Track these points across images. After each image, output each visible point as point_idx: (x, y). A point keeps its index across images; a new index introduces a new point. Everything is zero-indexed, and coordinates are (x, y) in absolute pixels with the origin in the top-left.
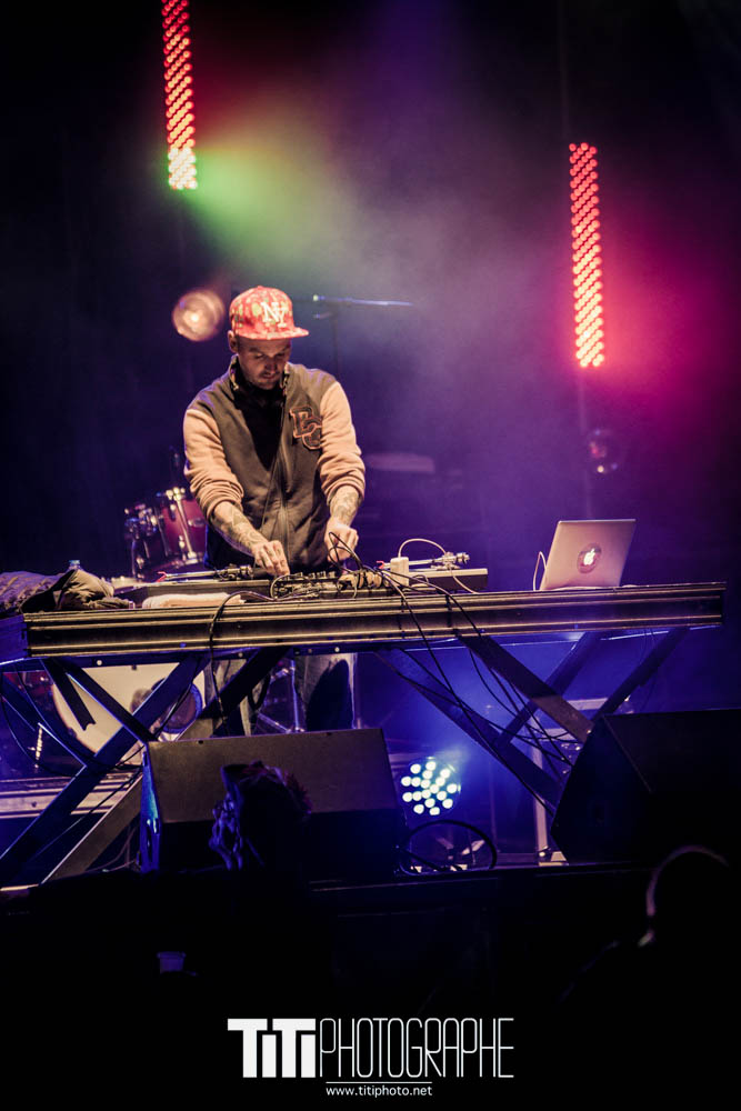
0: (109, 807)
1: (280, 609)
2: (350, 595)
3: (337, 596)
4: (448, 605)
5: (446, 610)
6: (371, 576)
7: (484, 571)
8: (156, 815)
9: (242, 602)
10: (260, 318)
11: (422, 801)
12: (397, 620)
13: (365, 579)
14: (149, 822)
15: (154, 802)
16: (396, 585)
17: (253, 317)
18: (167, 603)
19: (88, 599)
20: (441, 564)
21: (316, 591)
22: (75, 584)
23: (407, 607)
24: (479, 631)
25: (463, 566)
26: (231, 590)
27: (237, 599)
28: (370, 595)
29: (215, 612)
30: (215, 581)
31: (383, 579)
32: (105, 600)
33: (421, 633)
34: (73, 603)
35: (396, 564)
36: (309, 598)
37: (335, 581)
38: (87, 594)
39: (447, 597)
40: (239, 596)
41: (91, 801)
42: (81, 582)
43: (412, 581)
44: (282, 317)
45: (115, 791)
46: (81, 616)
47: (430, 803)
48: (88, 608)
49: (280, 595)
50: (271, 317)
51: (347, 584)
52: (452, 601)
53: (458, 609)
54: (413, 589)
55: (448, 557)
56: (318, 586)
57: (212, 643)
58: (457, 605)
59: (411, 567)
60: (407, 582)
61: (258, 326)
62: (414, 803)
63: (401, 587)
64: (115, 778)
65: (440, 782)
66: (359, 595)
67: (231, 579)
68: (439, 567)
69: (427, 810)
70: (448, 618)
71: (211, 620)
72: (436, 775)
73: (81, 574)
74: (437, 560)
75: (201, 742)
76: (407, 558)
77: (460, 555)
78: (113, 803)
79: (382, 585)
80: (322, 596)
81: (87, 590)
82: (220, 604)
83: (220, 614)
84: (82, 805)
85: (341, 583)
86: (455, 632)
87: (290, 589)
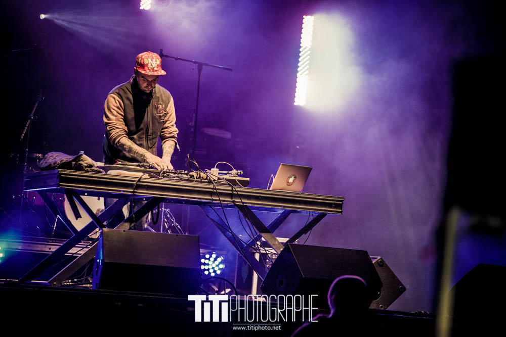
0: (80, 254)
1: (164, 182)
2: (193, 181)
3: (188, 180)
4: (232, 190)
5: (231, 192)
6: (202, 175)
7: (248, 179)
8: (102, 258)
9: (149, 177)
10: (147, 65)
11: (208, 270)
12: (211, 194)
13: (200, 175)
14: (98, 261)
15: (101, 253)
16: (212, 179)
17: (144, 64)
18: (118, 173)
19: (86, 167)
20: (231, 174)
21: (179, 177)
22: (82, 160)
23: (215, 189)
24: (243, 203)
25: (240, 176)
26: (144, 172)
27: (146, 176)
28: (201, 182)
29: (137, 180)
30: (139, 168)
31: (207, 176)
32: (93, 168)
33: (220, 200)
34: (80, 168)
35: (213, 171)
36: (176, 180)
37: (187, 174)
38: (86, 165)
39: (232, 187)
40: (148, 175)
41: (73, 251)
42: (84, 160)
43: (219, 179)
44: (156, 66)
45: (83, 248)
46: (82, 173)
47: (211, 271)
48: (85, 171)
49: (164, 177)
50: (152, 65)
51: (192, 176)
52: (234, 189)
53: (236, 193)
54: (219, 182)
55: (234, 172)
56: (180, 175)
57: (134, 192)
58: (236, 191)
59: (219, 173)
60: (216, 179)
61: (146, 68)
62: (205, 270)
63: (214, 180)
64: (84, 243)
65: (217, 263)
66: (196, 181)
67: (145, 168)
68: (230, 175)
69: (210, 273)
70: (231, 196)
71: (135, 183)
72: (215, 259)
73: (84, 157)
74: (230, 172)
75: (124, 231)
76: (218, 169)
77: (239, 171)
78: (82, 252)
79: (206, 179)
80: (181, 180)
81: (86, 163)
82: (139, 177)
83: (139, 181)
84: (69, 252)
85: (190, 175)
86: (233, 201)
87: (168, 175)
